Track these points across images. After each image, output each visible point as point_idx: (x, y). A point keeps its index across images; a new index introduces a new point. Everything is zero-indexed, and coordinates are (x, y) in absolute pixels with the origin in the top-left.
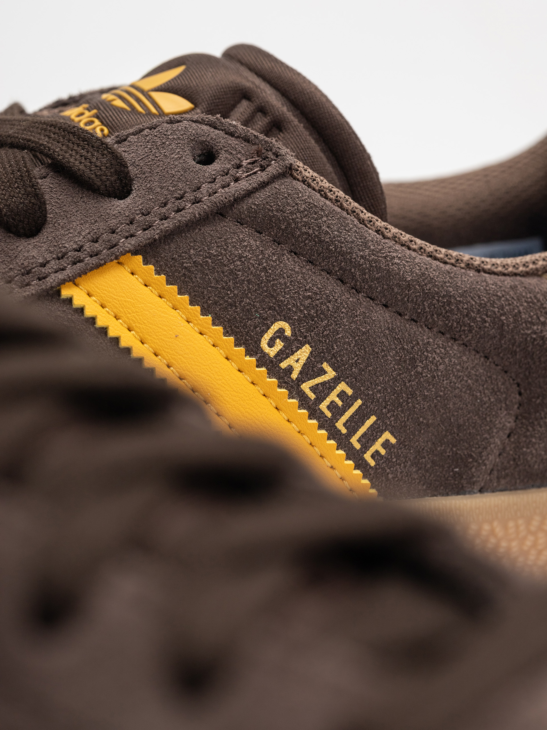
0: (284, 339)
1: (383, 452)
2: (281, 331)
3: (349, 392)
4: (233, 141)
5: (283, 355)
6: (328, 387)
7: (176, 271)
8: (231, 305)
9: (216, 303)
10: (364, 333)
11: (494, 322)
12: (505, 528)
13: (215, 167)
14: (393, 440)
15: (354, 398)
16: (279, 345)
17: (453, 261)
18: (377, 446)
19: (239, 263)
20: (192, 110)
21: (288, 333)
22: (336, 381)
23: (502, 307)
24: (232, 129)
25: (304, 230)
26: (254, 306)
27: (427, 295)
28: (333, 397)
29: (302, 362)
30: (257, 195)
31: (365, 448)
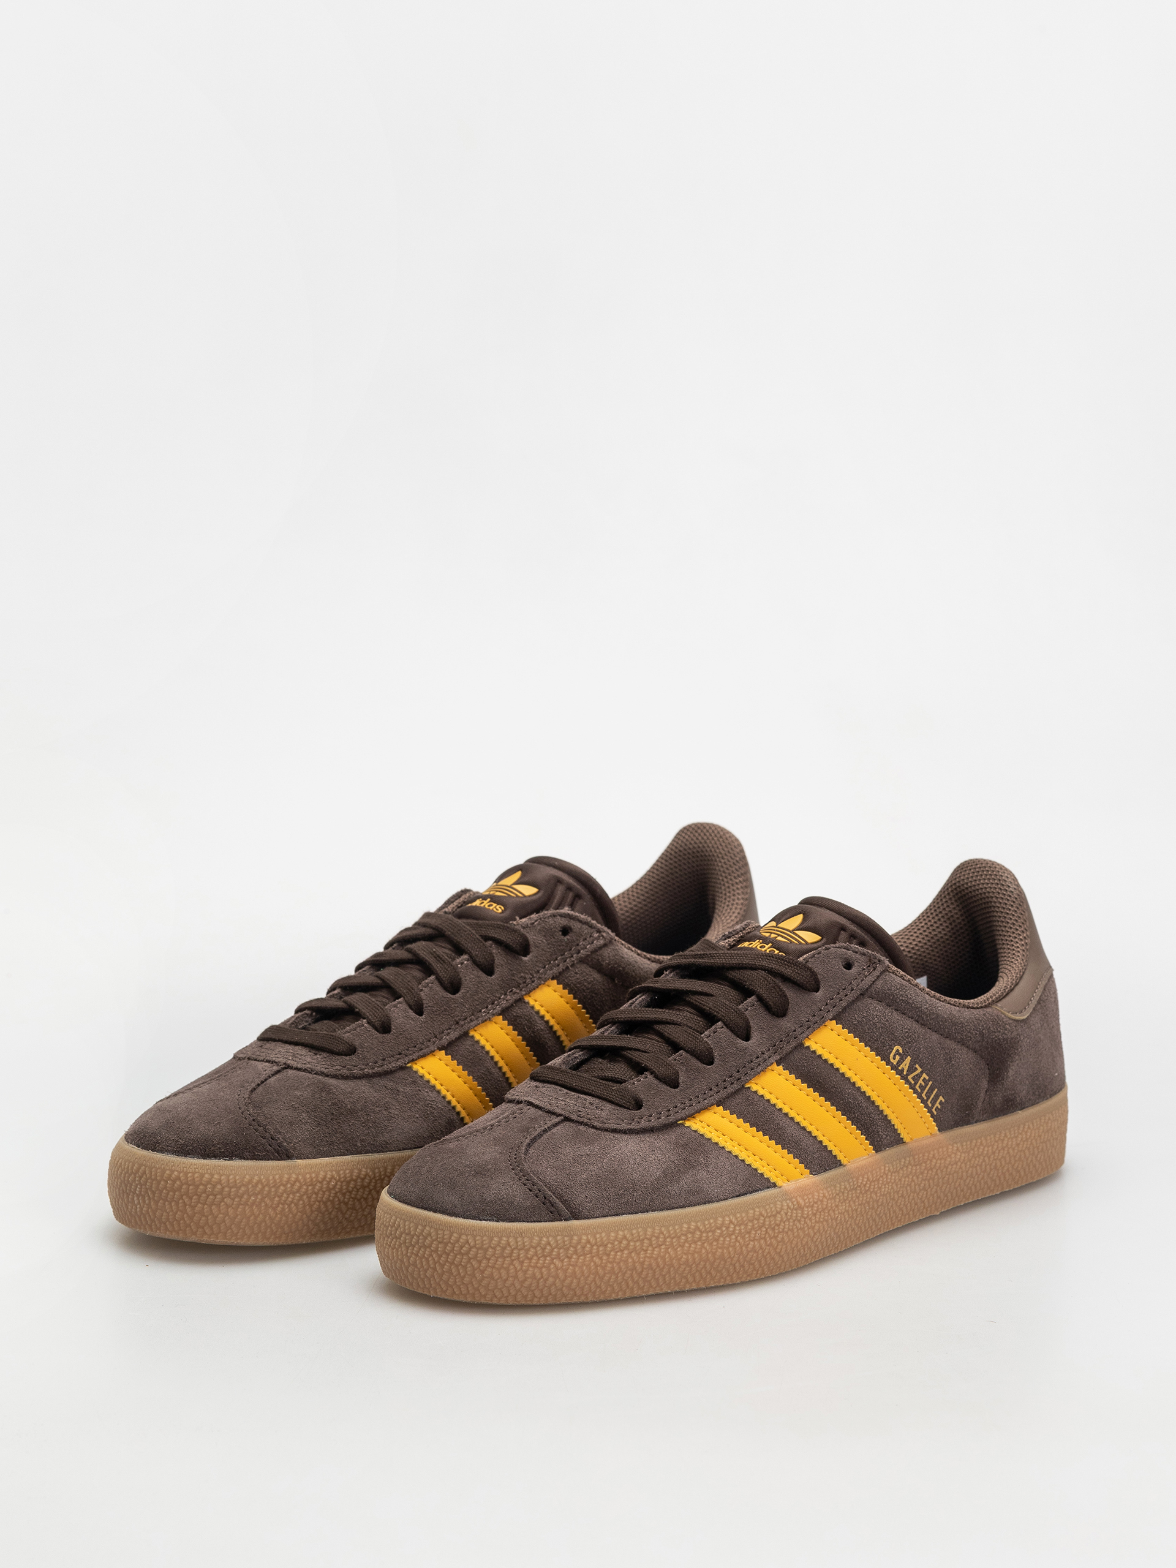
0: (899, 1054)
1: (939, 1107)
2: (898, 1051)
3: (927, 1078)
4: (858, 956)
5: (900, 1062)
6: (919, 1076)
7: (850, 1026)
8: (875, 1040)
9: (869, 1040)
10: (930, 1047)
11: (980, 1033)
12: (986, 1140)
13: (854, 970)
14: (943, 1100)
15: (929, 1080)
16: (898, 1057)
17: (958, 1004)
18: (937, 1104)
19: (876, 1019)
20: (821, 939)
21: (901, 1051)
22: (922, 1073)
23: (983, 1026)
24: (856, 950)
25: (901, 998)
26: (885, 1040)
27: (955, 1024)
28: (921, 1081)
29: (908, 1065)
30: (877, 983)
31: (933, 1105)
